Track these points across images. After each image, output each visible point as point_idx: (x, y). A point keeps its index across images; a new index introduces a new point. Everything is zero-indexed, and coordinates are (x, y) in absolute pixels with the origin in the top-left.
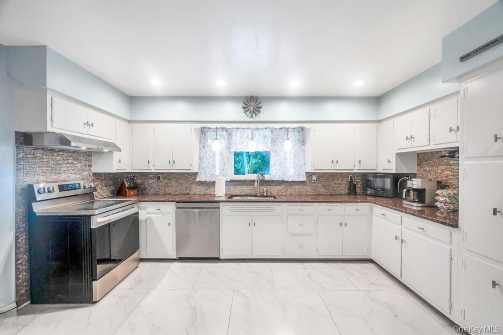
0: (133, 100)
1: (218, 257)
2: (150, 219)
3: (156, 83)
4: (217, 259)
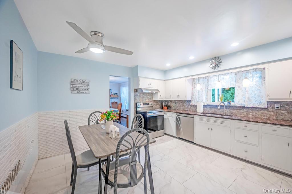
0: (165, 72)
1: (193, 141)
2: (168, 118)
3: (168, 65)
4: (193, 143)
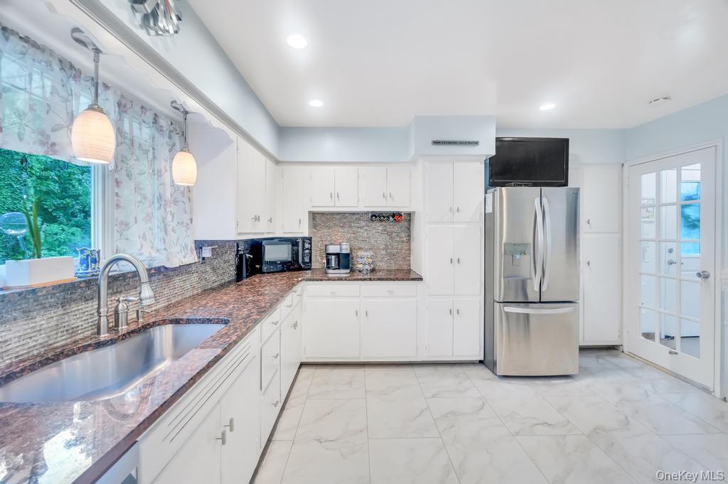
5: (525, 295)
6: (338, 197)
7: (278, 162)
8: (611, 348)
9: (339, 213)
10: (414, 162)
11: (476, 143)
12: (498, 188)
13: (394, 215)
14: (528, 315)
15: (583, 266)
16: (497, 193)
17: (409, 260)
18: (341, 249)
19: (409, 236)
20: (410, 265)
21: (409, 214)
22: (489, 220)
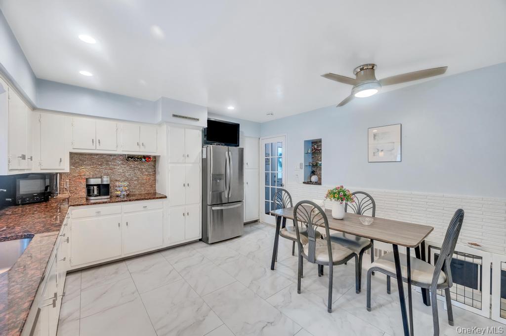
5: (221, 200)
6: (99, 142)
7: (34, 108)
8: (256, 221)
9: (97, 155)
10: (160, 124)
11: (198, 120)
12: (209, 145)
13: (144, 157)
14: (222, 210)
15: (245, 185)
16: (209, 148)
17: (155, 187)
18: (102, 181)
19: (155, 171)
20: (155, 190)
21: (155, 157)
22: (204, 162)
